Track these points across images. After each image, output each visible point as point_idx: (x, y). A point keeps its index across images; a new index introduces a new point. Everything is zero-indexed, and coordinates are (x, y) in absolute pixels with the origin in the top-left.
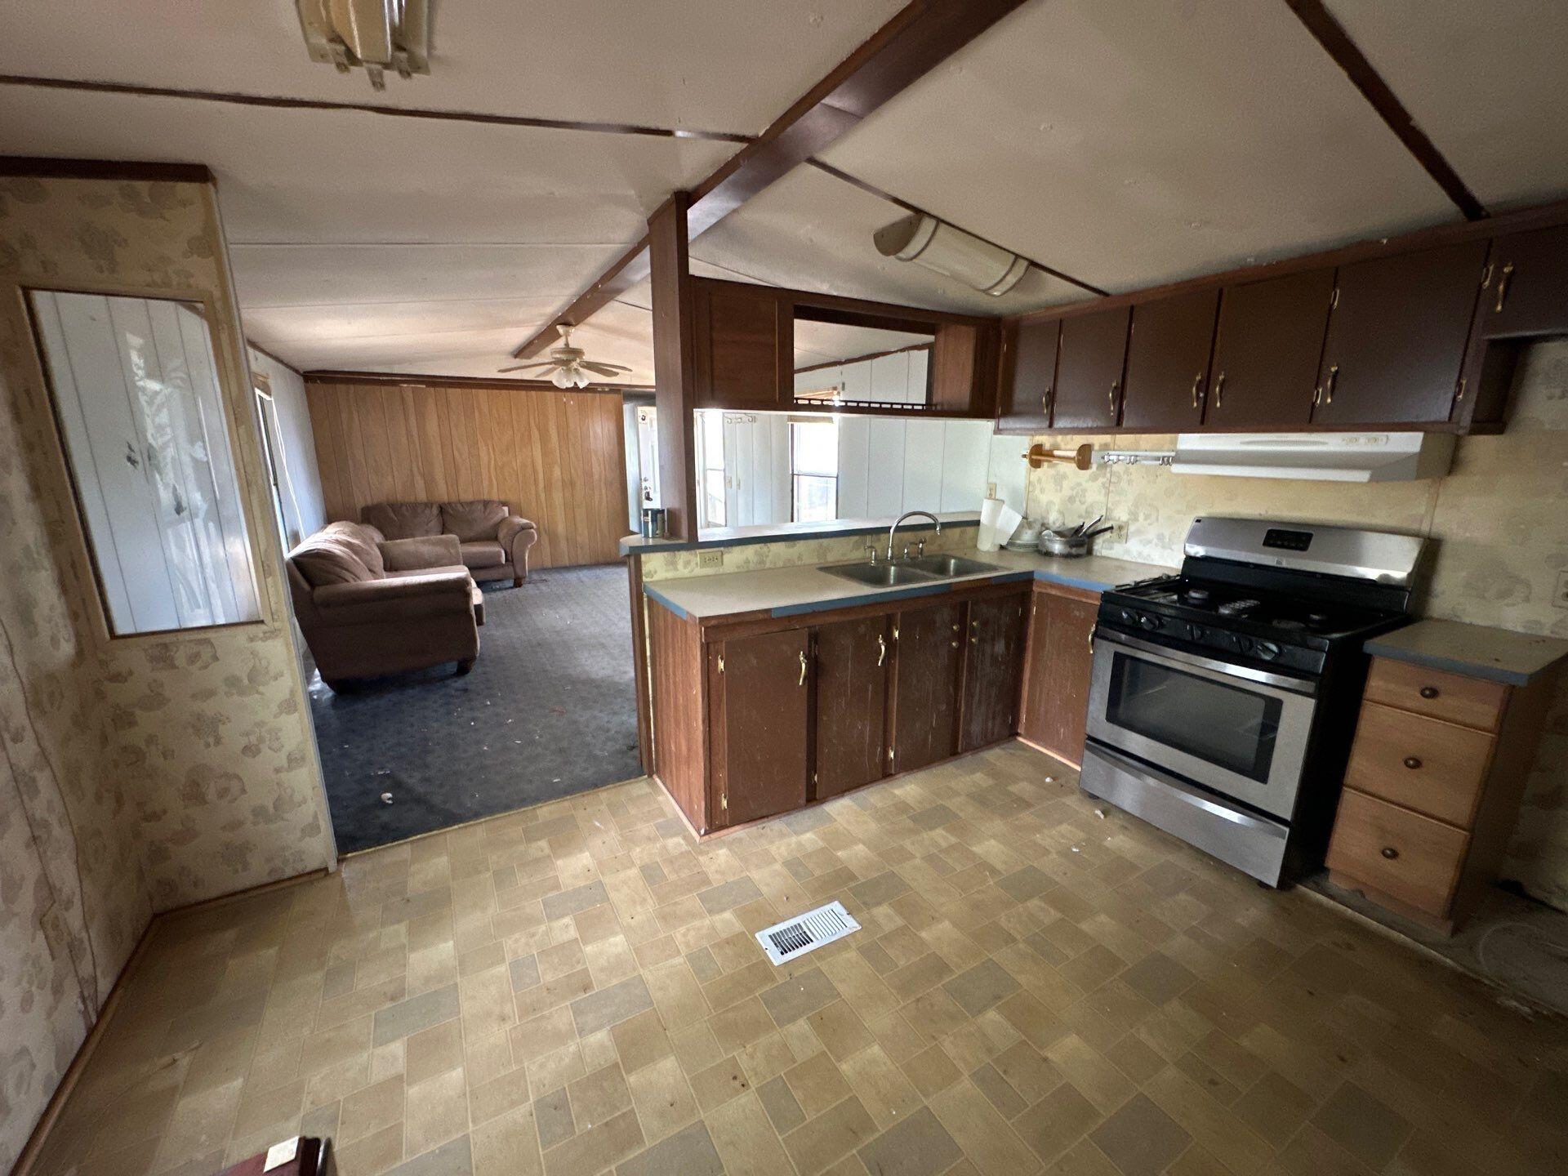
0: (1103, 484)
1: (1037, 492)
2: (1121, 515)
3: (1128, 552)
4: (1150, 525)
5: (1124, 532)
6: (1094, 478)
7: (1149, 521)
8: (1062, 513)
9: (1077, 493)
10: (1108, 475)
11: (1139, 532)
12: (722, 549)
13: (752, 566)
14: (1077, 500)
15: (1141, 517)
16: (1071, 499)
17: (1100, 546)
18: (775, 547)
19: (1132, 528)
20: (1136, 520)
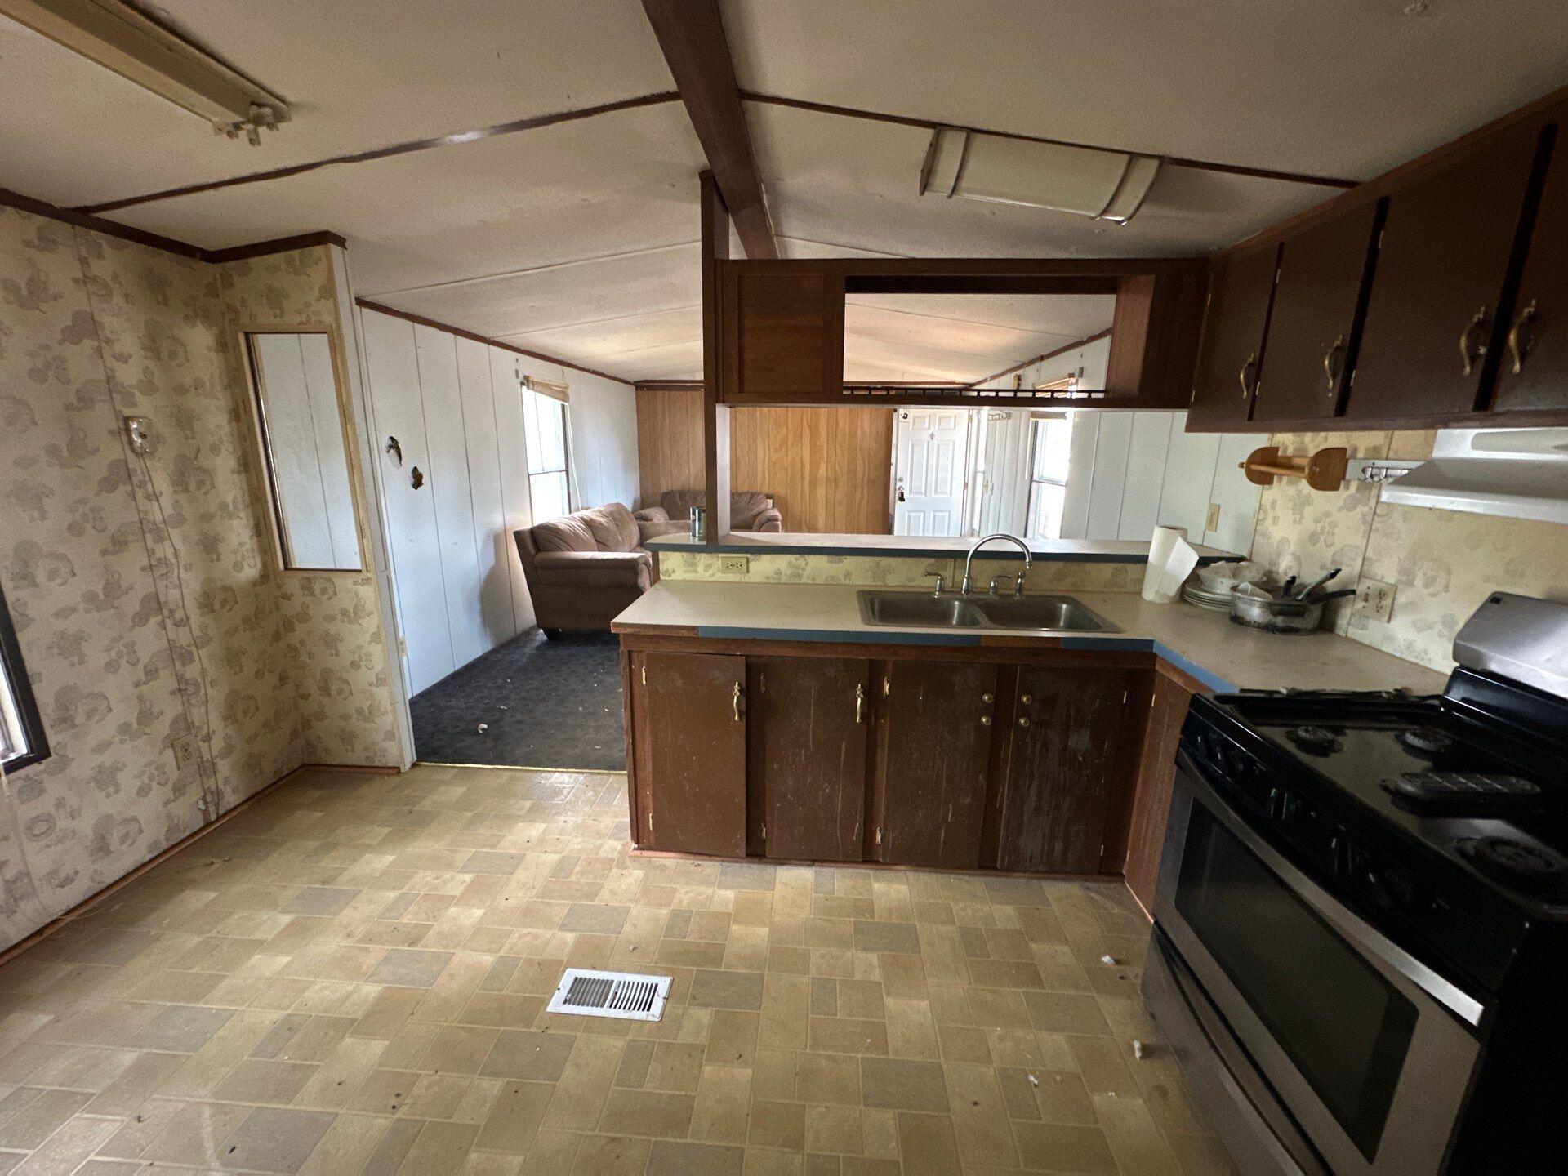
0: (1364, 516)
1: (1269, 521)
2: (1387, 571)
3: (1390, 638)
4: (1434, 595)
5: (1387, 602)
6: (1351, 506)
7: (1431, 590)
8: (1297, 558)
9: (1323, 528)
10: (1373, 502)
11: (1412, 606)
12: (748, 556)
13: (784, 579)
14: (1322, 538)
15: (1419, 583)
16: (1313, 538)
17: (1347, 620)
18: (814, 561)
19: (1402, 599)
20: (1410, 583)
